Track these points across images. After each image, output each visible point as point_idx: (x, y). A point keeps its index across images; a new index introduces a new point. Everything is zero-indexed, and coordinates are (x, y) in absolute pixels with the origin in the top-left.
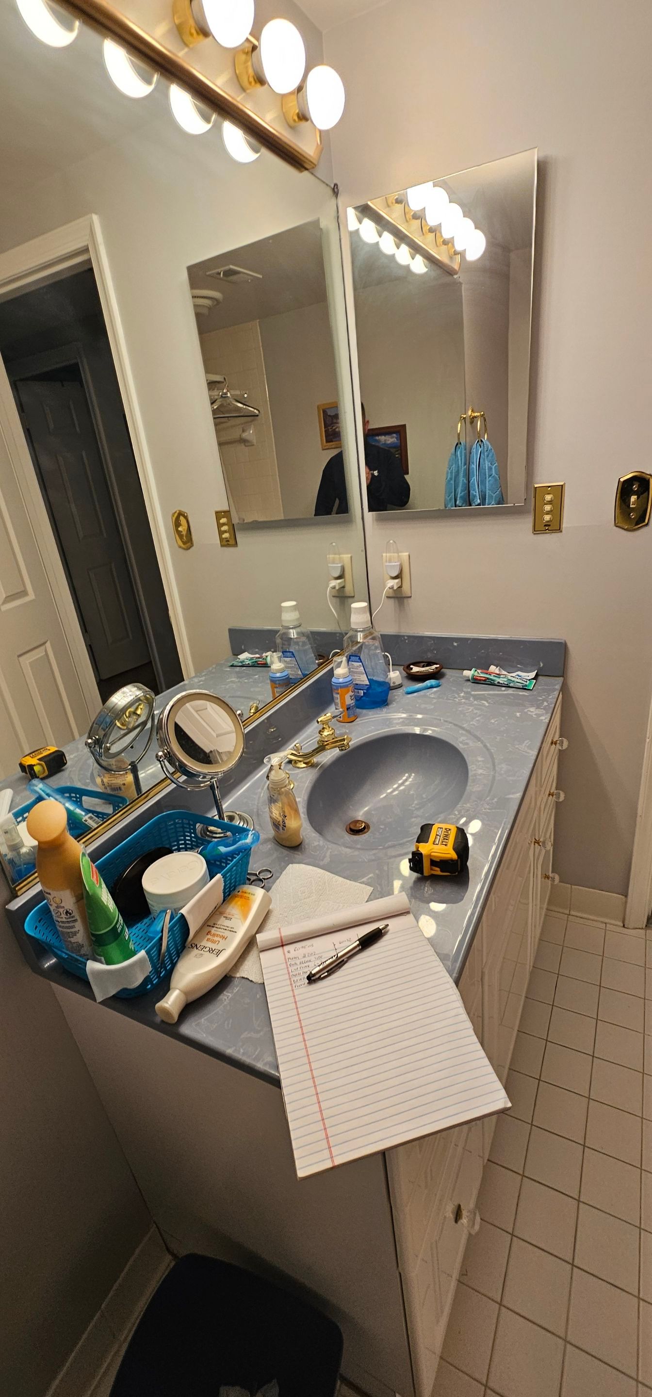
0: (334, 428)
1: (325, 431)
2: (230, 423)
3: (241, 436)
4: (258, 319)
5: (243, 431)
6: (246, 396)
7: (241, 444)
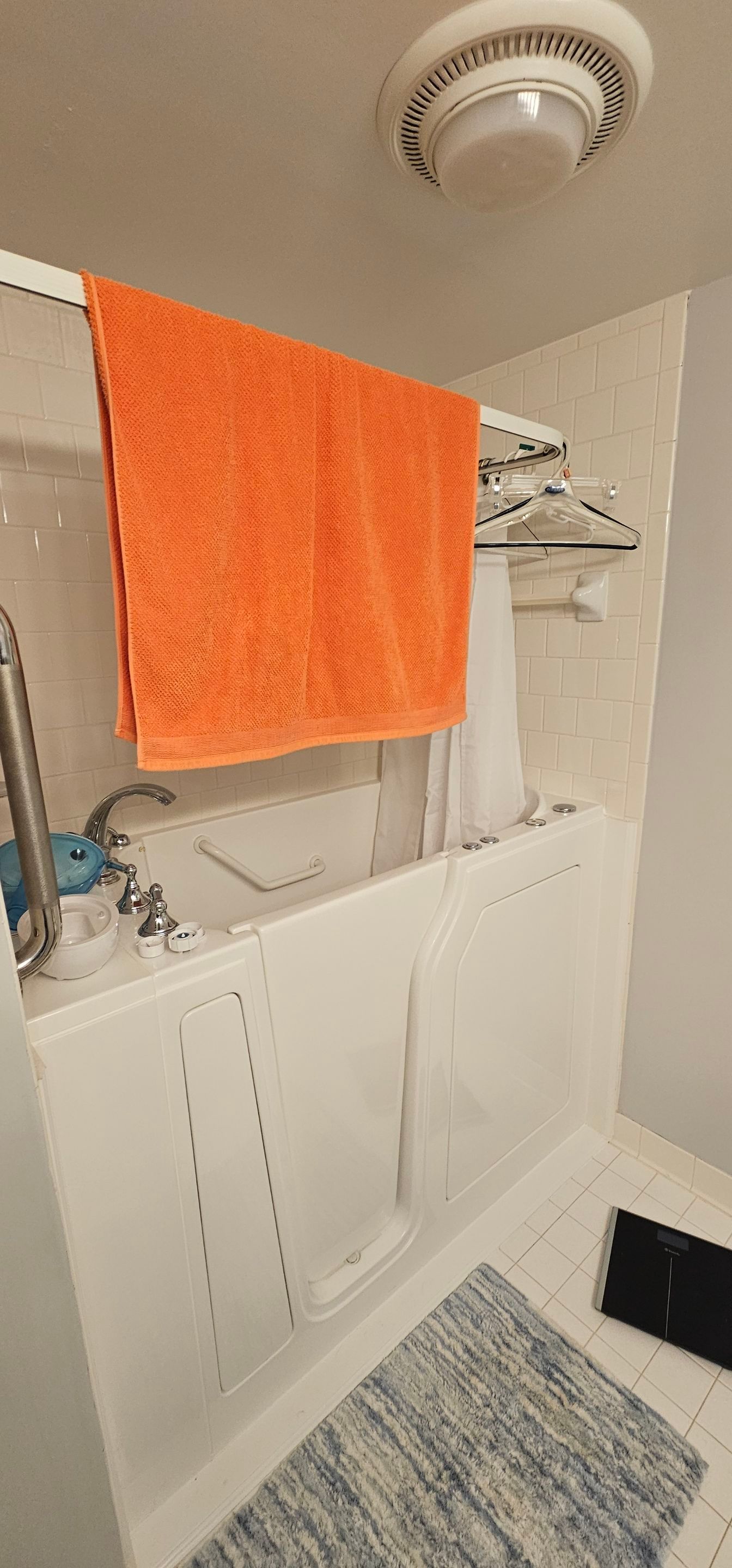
2: (550, 563)
3: (571, 594)
4: (688, 289)
5: (579, 584)
6: (613, 493)
7: (567, 615)
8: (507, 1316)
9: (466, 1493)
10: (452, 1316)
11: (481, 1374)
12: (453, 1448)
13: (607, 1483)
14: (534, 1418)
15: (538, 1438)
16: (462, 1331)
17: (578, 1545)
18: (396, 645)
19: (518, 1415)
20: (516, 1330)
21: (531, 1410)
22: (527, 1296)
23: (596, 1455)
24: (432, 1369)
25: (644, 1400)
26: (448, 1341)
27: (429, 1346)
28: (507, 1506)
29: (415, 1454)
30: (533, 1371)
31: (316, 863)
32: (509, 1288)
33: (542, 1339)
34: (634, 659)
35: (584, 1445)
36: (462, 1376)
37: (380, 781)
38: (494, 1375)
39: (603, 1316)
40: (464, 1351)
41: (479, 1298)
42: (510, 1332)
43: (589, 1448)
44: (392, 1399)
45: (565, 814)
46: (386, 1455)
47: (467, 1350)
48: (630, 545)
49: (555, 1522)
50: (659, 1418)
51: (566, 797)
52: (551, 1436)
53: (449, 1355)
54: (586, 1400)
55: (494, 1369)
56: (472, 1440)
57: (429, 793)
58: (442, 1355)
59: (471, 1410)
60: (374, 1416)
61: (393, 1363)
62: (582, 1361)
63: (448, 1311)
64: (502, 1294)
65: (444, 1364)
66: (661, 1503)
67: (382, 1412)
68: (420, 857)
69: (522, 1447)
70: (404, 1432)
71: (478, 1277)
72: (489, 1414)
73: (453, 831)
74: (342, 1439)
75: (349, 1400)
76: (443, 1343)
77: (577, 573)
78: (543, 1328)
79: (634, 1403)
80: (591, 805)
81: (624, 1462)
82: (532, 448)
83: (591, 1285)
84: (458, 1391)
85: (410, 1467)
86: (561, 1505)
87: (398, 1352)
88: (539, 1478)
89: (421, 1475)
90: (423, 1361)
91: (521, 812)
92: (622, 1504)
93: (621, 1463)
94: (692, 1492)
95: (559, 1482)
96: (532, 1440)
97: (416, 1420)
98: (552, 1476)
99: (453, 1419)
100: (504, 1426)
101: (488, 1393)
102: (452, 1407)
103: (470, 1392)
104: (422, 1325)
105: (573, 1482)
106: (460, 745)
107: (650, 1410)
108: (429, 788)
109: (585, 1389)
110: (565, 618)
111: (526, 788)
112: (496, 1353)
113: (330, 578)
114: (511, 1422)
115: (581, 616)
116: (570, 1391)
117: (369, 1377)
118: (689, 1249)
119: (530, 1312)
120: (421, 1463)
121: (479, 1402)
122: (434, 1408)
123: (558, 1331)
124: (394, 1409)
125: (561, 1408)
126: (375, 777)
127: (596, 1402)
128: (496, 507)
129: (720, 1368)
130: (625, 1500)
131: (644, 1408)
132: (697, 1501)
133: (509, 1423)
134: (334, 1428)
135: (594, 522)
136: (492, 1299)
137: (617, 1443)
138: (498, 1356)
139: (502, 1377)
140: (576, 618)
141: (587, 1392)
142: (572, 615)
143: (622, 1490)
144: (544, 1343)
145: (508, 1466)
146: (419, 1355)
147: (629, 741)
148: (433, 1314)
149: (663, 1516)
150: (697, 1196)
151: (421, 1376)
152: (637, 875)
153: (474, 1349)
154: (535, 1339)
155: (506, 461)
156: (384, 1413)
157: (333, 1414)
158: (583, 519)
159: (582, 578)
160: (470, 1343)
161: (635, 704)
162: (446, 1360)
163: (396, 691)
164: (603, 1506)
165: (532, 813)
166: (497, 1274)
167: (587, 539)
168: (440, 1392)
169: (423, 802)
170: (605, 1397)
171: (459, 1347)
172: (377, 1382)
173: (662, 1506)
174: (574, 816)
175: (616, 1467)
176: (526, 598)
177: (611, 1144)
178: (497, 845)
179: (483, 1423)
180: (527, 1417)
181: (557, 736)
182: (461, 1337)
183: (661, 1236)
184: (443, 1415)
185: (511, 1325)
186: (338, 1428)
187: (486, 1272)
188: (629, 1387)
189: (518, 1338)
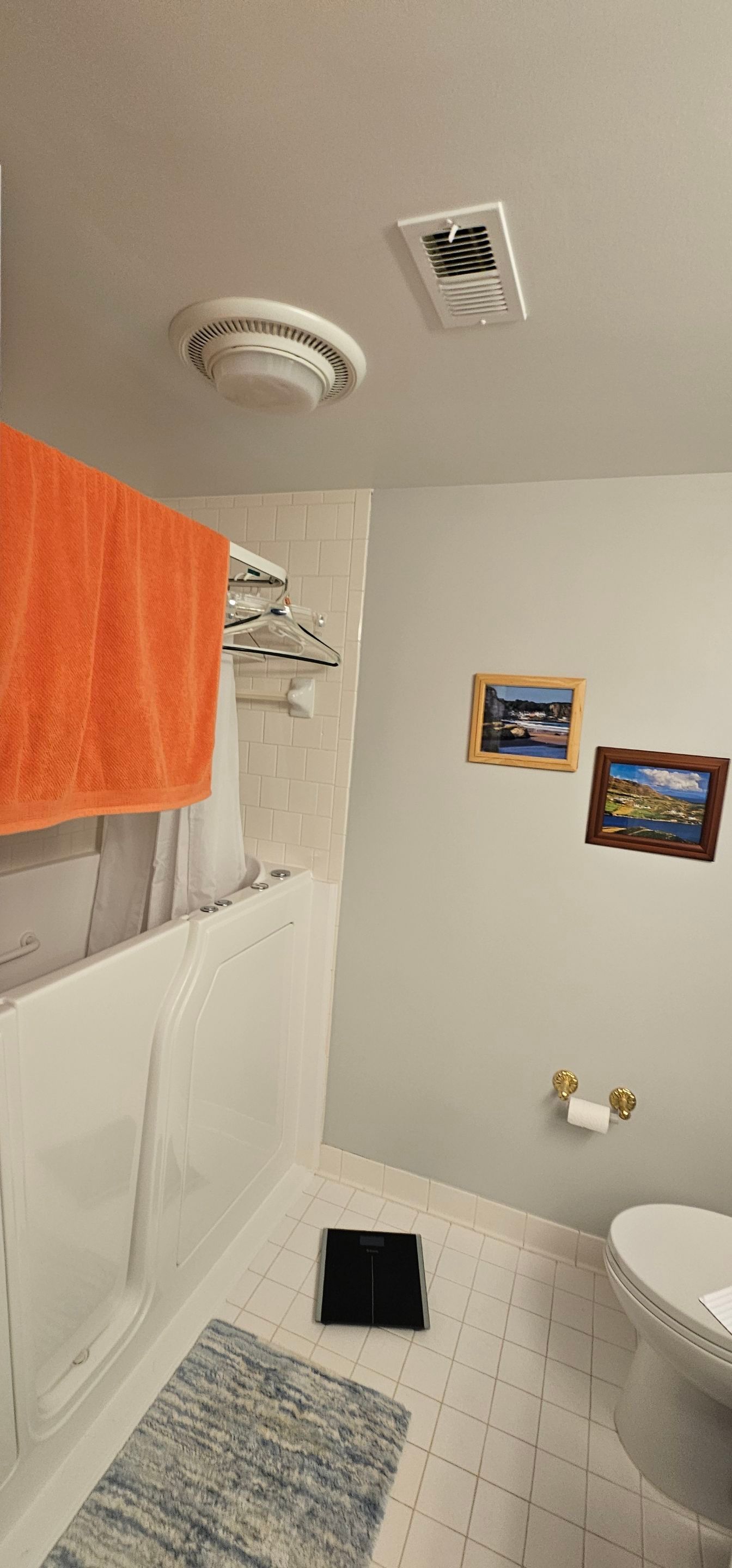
0: (507, 726)
1: (484, 728)
2: (268, 665)
3: (287, 694)
4: (372, 488)
5: (292, 687)
6: (321, 622)
7: (282, 710)
8: (239, 1359)
9: (214, 1539)
10: (186, 1382)
11: (220, 1424)
12: (198, 1505)
13: (337, 1466)
14: (271, 1440)
15: (276, 1457)
16: (197, 1390)
17: (318, 1531)
18: (158, 730)
19: (256, 1445)
20: (248, 1369)
21: (268, 1434)
22: (256, 1334)
23: (327, 1447)
24: (170, 1440)
25: (359, 1382)
26: (185, 1407)
27: (165, 1419)
28: (254, 1531)
29: (160, 1530)
30: (267, 1399)
31: (29, 941)
32: (239, 1333)
33: (273, 1367)
34: (335, 751)
35: (316, 1443)
36: (201, 1433)
37: (100, 853)
38: (232, 1419)
39: (322, 1326)
40: (201, 1410)
41: (211, 1353)
42: (244, 1373)
43: (320, 1444)
44: (131, 1489)
45: (281, 879)
46: (129, 1546)
47: (205, 1407)
48: (333, 662)
49: (297, 1522)
50: (373, 1392)
51: (281, 865)
52: (287, 1450)
53: (187, 1420)
54: (314, 1404)
55: (231, 1413)
56: (216, 1488)
57: (157, 863)
58: (179, 1423)
59: (213, 1462)
60: (113, 1515)
61: (129, 1453)
62: (309, 1371)
63: (181, 1378)
64: (231, 1342)
65: (183, 1431)
66: (379, 1460)
67: (121, 1506)
68: (144, 929)
69: (263, 1471)
70: (146, 1516)
71: (209, 1334)
72: (230, 1456)
73: (180, 899)
74: (78, 1556)
75: (83, 1513)
76: (179, 1411)
77: (291, 676)
78: (273, 1358)
79: (353, 1388)
80: (300, 871)
81: (348, 1441)
82: (258, 574)
83: (312, 1302)
84: (198, 1449)
85: (157, 1544)
86: (302, 1504)
87: (132, 1439)
88: (279, 1492)
89: (168, 1547)
90: (160, 1438)
91: (242, 878)
92: (350, 1478)
93: (347, 1443)
94: (400, 1443)
95: (298, 1486)
96: (271, 1461)
97: (158, 1497)
98: (291, 1484)
99: (196, 1478)
100: (246, 1460)
101: (228, 1437)
102: (194, 1467)
103: (210, 1446)
104: (157, 1403)
105: (309, 1480)
106: (189, 818)
107: (364, 1388)
108: (157, 858)
109: (312, 1394)
110: (280, 712)
111: (246, 857)
112: (230, 1397)
113: (106, 667)
114: (251, 1454)
115: (293, 712)
116: (300, 1401)
117: (104, 1478)
118: (385, 1244)
119: (260, 1348)
120: (167, 1535)
121: (220, 1450)
122: (176, 1476)
123: (286, 1354)
124: (134, 1497)
125: (294, 1421)
126: (91, 849)
127: (323, 1402)
128: (230, 617)
129: (413, 1332)
130: (352, 1472)
131: (361, 1389)
132: (406, 1447)
133: (249, 1456)
134: (67, 1549)
135: (304, 640)
136: (224, 1350)
137: (342, 1429)
138: (234, 1400)
139: (239, 1418)
140: (289, 713)
141: (314, 1396)
142: (286, 710)
143: (349, 1466)
144: (275, 1370)
145: (251, 1495)
146: (154, 1433)
147: (331, 816)
148: (167, 1388)
149: (382, 1472)
150: (388, 1200)
151: (159, 1452)
152: (337, 928)
153: (211, 1403)
154: (268, 1370)
155: (236, 579)
156: (123, 1507)
157: (65, 1535)
158: (296, 636)
159: (294, 682)
160: (205, 1399)
161: (335, 786)
162: (183, 1426)
163: (158, 770)
164: (335, 1487)
165: (255, 879)
166: (225, 1324)
167: (298, 652)
168: (180, 1460)
169: (148, 873)
170: (330, 1394)
171: (195, 1408)
172: (114, 1479)
173: (380, 1462)
174: (289, 880)
175: (342, 1450)
176: (248, 692)
177: (317, 1175)
178: (231, 907)
179: (225, 1467)
180: (264, 1443)
181: (272, 811)
182: (196, 1397)
183: (363, 1241)
184: (185, 1479)
185: (243, 1367)
186: (72, 1546)
187: (216, 1327)
188: (347, 1376)
189: (251, 1375)
